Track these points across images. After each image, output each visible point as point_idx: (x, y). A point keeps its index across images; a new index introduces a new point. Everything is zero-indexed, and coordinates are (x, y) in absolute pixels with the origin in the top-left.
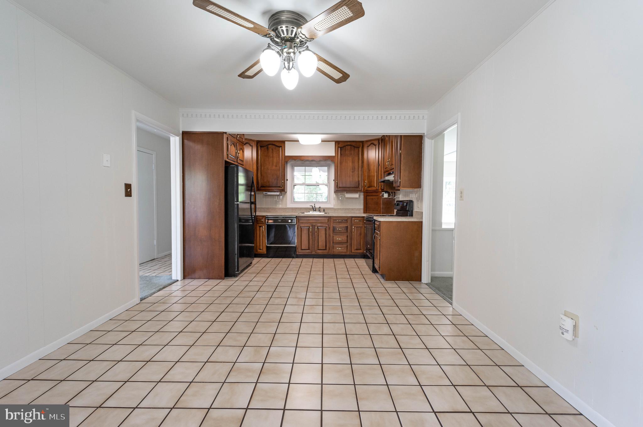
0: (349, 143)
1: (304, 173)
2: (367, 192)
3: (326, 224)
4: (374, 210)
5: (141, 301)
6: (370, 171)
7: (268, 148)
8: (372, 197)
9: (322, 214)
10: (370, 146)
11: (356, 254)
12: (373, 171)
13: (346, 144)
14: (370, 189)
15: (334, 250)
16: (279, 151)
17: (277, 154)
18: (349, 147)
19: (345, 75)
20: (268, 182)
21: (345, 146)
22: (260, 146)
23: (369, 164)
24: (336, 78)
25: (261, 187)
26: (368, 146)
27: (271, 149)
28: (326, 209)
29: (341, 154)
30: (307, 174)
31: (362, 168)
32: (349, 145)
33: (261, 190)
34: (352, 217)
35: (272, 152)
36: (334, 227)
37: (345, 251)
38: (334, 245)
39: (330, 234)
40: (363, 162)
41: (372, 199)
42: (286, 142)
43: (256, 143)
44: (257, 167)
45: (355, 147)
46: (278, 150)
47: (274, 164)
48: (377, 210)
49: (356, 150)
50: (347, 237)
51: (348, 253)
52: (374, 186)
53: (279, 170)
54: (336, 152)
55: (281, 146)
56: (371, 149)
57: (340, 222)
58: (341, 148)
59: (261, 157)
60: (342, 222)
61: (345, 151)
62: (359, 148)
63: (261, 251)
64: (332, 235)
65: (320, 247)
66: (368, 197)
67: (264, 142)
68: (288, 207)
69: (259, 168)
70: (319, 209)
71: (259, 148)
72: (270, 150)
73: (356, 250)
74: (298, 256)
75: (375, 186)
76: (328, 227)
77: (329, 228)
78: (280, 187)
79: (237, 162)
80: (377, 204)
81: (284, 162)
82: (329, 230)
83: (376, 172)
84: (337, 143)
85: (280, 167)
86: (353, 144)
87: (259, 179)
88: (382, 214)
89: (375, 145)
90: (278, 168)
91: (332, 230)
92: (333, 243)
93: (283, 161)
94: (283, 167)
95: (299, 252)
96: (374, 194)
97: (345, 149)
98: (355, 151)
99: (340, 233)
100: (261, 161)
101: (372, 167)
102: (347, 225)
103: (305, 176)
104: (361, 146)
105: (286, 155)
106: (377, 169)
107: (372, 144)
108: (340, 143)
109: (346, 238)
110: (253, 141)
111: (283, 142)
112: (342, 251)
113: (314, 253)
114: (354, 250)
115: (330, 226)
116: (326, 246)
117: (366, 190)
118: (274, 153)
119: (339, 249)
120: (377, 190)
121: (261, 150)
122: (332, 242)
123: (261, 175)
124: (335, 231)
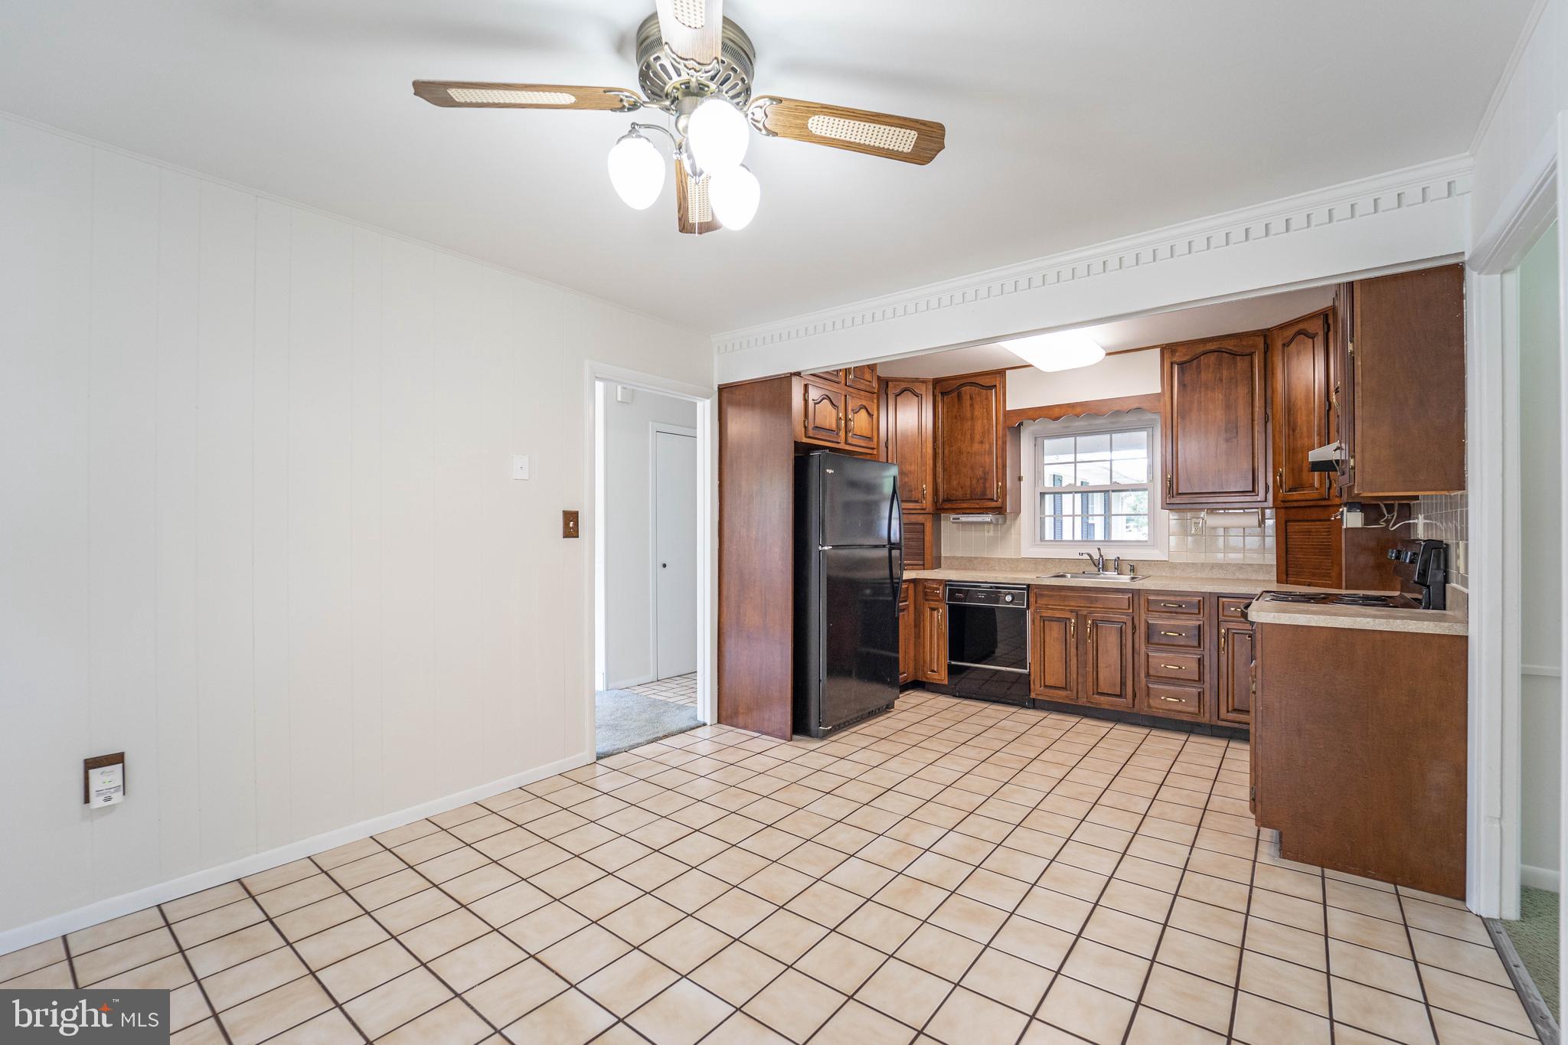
0: (1210, 346)
1: (1073, 455)
2: (1286, 508)
3: (1123, 614)
4: (1314, 575)
5: (599, 758)
6: (1294, 431)
7: (959, 396)
8: (1306, 526)
9: (1124, 580)
10: (1293, 345)
11: (1237, 725)
12: (1305, 430)
13: (1201, 349)
14: (1295, 495)
15: (1151, 701)
16: (988, 399)
17: (983, 408)
18: (1213, 357)
19: (924, 128)
20: (962, 488)
21: (1197, 357)
22: (942, 393)
23: (1290, 409)
24: (905, 150)
25: (944, 501)
26: (1285, 345)
27: (969, 397)
28: (1141, 563)
29: (1183, 385)
30: (1080, 457)
31: (1266, 423)
32: (1214, 351)
33: (943, 509)
34: (1219, 596)
35: (972, 405)
36: (1148, 626)
37: (1195, 709)
38: (1150, 686)
39: (1137, 646)
40: (1268, 401)
41: (1309, 532)
42: (1007, 372)
43: (930, 387)
44: (934, 449)
45: (1234, 354)
46: (986, 399)
47: (977, 437)
48: (1327, 575)
49: (1242, 364)
50: (1200, 661)
51: (1205, 719)
52: (1312, 486)
53: (990, 453)
54: (1167, 378)
55: (995, 386)
56: (1299, 353)
57: (1173, 610)
58: (1180, 364)
59: (943, 422)
60: (1179, 610)
61: (1199, 373)
62: (1251, 355)
63: (935, 676)
64: (1143, 649)
65: (1103, 688)
66: (1294, 527)
67: (951, 382)
68: (1023, 555)
69: (940, 451)
70: (1118, 565)
71: (939, 398)
72: (967, 402)
73: (1235, 710)
74: (1034, 705)
75: (1316, 485)
76: (1129, 624)
77: (1134, 627)
78: (992, 500)
79: (846, 443)
80: (1329, 550)
81: (1004, 429)
82: (1133, 634)
83: (1319, 434)
84: (1168, 350)
85: (991, 445)
86: (1229, 345)
87: (940, 480)
88: (1347, 588)
89: (1312, 337)
90: (987, 446)
91: (1143, 636)
92: (1148, 675)
93: (1000, 427)
94: (1000, 442)
95: (1037, 691)
96: (1314, 514)
97: (1198, 366)
98: (1235, 368)
99: (1170, 646)
100: (943, 432)
101: (1301, 418)
102: (1198, 623)
103: (1075, 463)
104: (1262, 346)
105: (1007, 409)
106: (1323, 421)
107: (1300, 333)
108: (1180, 348)
109: (1195, 666)
110: (924, 382)
111: (1001, 373)
112: (1179, 708)
113: (1082, 701)
114: (1228, 712)
115: (1136, 622)
116: (1123, 684)
117: (1284, 502)
118: (977, 407)
119: (1168, 700)
120: (1325, 499)
121: (943, 400)
122: (1143, 675)
123: (944, 470)
124: (1155, 639)
